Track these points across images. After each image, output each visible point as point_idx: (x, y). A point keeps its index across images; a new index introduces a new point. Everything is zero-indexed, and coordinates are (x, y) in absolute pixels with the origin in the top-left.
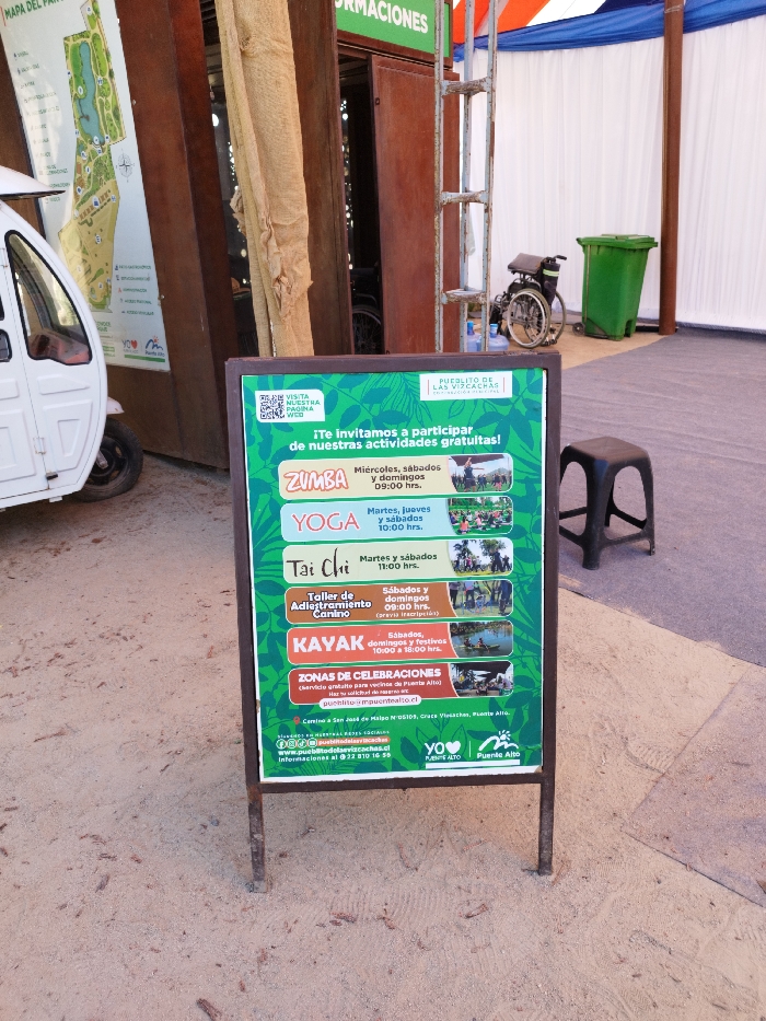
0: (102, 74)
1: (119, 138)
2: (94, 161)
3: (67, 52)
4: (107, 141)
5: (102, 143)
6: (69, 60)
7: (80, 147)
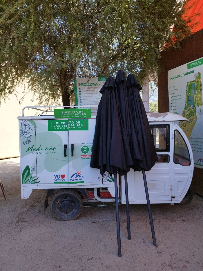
0: (198, 90)
1: (200, 105)
2: (190, 111)
3: (187, 85)
4: (196, 106)
5: (193, 107)
6: (188, 87)
7: (186, 108)
